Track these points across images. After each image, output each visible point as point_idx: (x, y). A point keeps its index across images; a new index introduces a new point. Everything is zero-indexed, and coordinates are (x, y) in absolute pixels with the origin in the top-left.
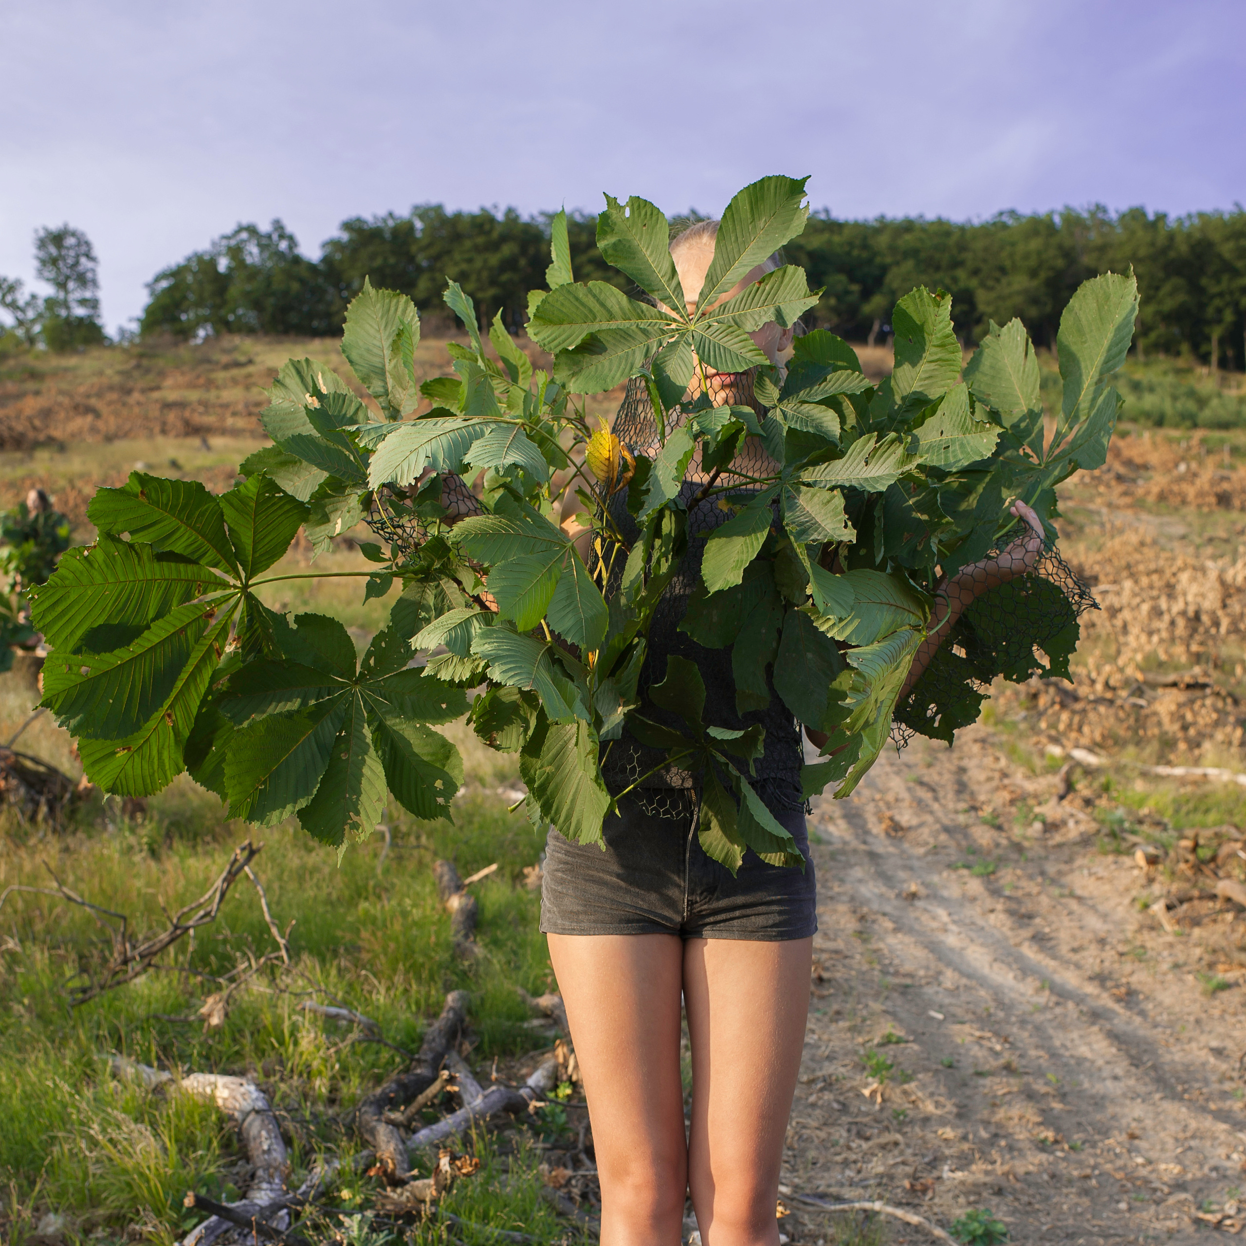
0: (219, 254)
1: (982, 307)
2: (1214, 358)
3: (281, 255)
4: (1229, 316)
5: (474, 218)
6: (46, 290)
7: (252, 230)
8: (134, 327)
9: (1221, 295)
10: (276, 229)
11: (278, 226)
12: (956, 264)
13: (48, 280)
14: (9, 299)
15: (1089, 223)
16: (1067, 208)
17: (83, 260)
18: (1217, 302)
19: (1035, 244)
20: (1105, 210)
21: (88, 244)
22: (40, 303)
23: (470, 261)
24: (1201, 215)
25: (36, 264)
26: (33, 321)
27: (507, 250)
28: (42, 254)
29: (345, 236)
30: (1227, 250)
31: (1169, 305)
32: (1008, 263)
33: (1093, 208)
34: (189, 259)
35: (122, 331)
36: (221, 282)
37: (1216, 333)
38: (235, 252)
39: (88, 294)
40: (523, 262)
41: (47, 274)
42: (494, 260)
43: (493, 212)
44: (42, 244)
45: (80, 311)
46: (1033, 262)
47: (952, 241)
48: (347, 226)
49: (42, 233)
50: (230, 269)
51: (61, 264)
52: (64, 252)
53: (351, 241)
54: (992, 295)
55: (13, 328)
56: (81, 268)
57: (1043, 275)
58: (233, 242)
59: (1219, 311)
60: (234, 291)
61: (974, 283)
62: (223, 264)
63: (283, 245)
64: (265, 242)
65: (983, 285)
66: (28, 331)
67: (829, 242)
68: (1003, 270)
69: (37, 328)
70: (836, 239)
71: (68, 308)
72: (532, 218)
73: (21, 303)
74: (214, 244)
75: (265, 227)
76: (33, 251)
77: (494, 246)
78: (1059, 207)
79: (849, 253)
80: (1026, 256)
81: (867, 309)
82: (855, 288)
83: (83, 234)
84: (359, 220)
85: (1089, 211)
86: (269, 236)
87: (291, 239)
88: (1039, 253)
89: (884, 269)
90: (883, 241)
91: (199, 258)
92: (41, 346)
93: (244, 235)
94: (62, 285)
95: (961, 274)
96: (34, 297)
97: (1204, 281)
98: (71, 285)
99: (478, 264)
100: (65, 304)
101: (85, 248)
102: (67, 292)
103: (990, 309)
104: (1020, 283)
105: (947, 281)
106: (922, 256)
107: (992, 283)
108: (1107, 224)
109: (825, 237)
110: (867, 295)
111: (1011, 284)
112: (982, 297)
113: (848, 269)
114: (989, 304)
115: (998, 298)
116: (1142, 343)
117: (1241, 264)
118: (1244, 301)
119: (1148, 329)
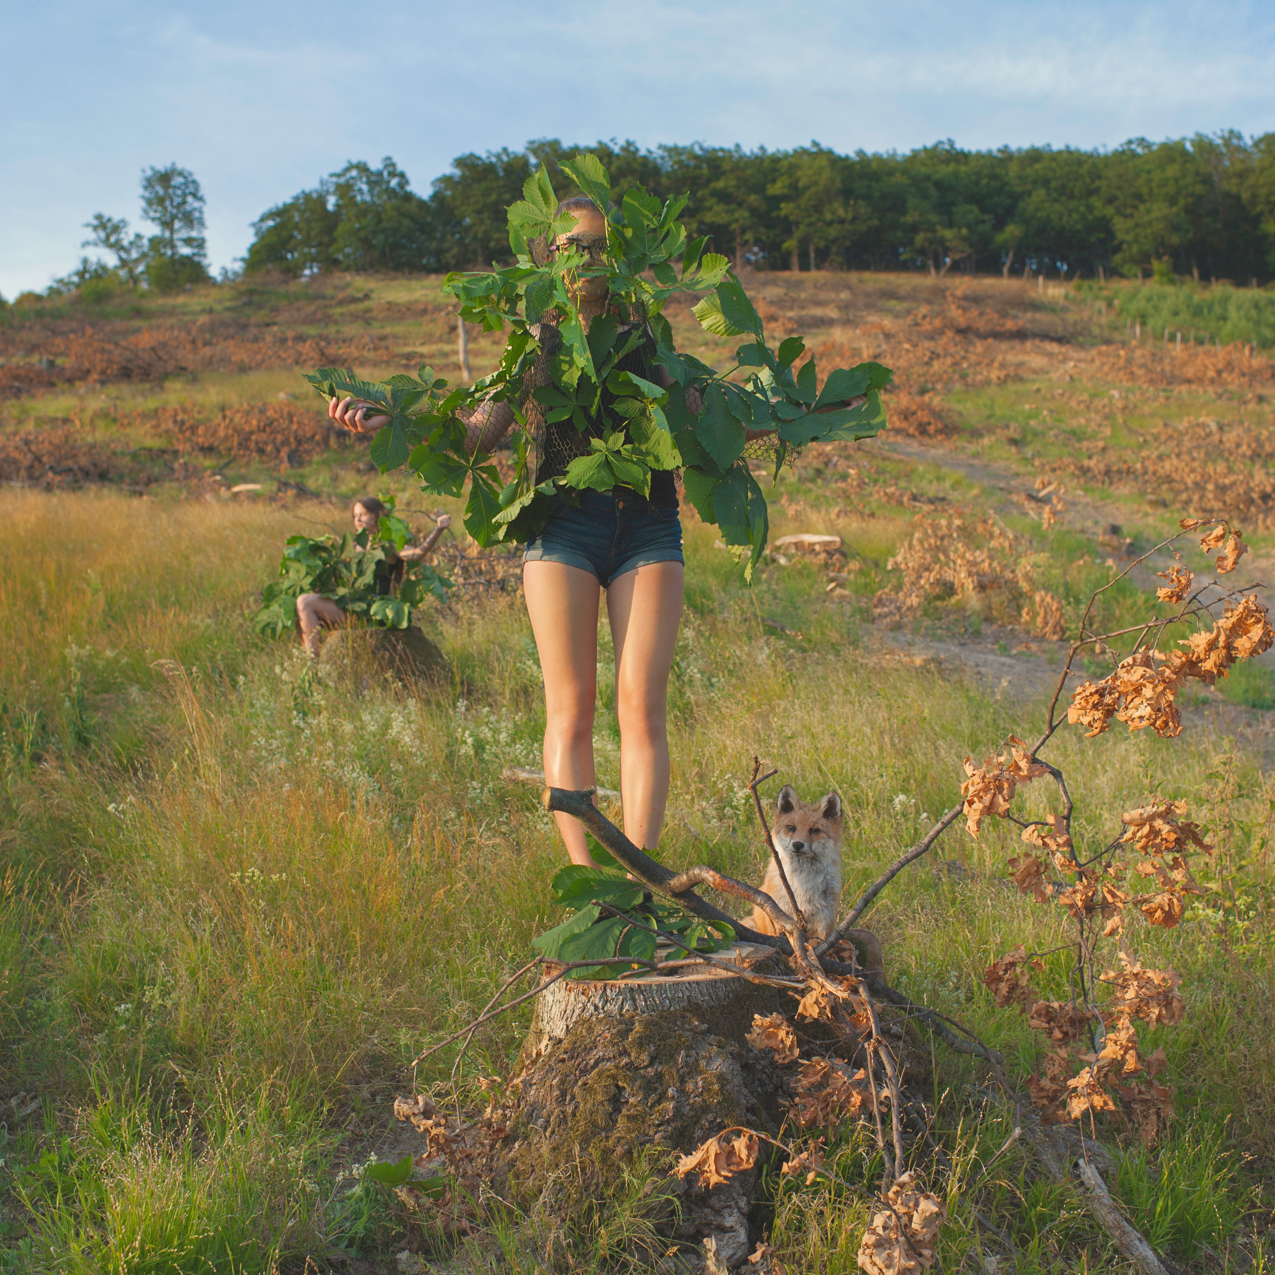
0: (328, 192)
1: (1120, 236)
3: (391, 192)
6: (151, 230)
7: (362, 168)
8: (238, 266)
10: (386, 167)
11: (389, 163)
12: (1092, 192)
13: (153, 219)
14: (113, 239)
15: (1224, 150)
16: (1198, 134)
17: (190, 199)
19: (1172, 171)
20: (1239, 137)
21: (194, 182)
22: (145, 242)
25: (142, 204)
26: (137, 261)
28: (147, 194)
29: (457, 172)
32: (1144, 191)
33: (1226, 134)
34: (297, 198)
35: (225, 271)
36: (330, 221)
38: (345, 190)
39: (194, 234)
41: (152, 214)
43: (611, 145)
44: (149, 184)
45: (185, 251)
46: (1171, 189)
47: (1084, 170)
48: (460, 162)
49: (149, 173)
50: (337, 206)
51: (168, 203)
52: (171, 191)
53: (463, 177)
54: (1130, 223)
55: (116, 267)
56: (188, 207)
57: (1182, 202)
58: (342, 180)
60: (341, 229)
61: (1109, 211)
62: (331, 202)
63: (394, 182)
64: (375, 180)
65: (1119, 212)
66: (131, 271)
67: (955, 174)
68: (1139, 197)
69: (141, 268)
70: (963, 169)
71: (173, 247)
72: (649, 152)
73: (125, 243)
74: (322, 182)
75: (375, 165)
76: (141, 191)
78: (1191, 135)
79: (977, 183)
80: (1163, 184)
81: (1000, 238)
82: (988, 217)
83: (191, 174)
84: (472, 155)
85: (1223, 138)
86: (380, 174)
87: (402, 175)
88: (1176, 180)
89: (1016, 198)
90: (1013, 169)
91: (307, 196)
92: (144, 286)
93: (354, 173)
94: (167, 224)
95: (1097, 202)
96: (138, 236)
98: (177, 224)
100: (171, 244)
101: (192, 188)
102: (172, 231)
103: (1129, 238)
104: (1159, 210)
105: (1082, 209)
106: (1053, 184)
107: (1129, 211)
108: (1242, 150)
109: (951, 168)
110: (999, 225)
111: (1148, 212)
112: (1120, 225)
113: (978, 200)
114: (1127, 232)
115: (1137, 225)
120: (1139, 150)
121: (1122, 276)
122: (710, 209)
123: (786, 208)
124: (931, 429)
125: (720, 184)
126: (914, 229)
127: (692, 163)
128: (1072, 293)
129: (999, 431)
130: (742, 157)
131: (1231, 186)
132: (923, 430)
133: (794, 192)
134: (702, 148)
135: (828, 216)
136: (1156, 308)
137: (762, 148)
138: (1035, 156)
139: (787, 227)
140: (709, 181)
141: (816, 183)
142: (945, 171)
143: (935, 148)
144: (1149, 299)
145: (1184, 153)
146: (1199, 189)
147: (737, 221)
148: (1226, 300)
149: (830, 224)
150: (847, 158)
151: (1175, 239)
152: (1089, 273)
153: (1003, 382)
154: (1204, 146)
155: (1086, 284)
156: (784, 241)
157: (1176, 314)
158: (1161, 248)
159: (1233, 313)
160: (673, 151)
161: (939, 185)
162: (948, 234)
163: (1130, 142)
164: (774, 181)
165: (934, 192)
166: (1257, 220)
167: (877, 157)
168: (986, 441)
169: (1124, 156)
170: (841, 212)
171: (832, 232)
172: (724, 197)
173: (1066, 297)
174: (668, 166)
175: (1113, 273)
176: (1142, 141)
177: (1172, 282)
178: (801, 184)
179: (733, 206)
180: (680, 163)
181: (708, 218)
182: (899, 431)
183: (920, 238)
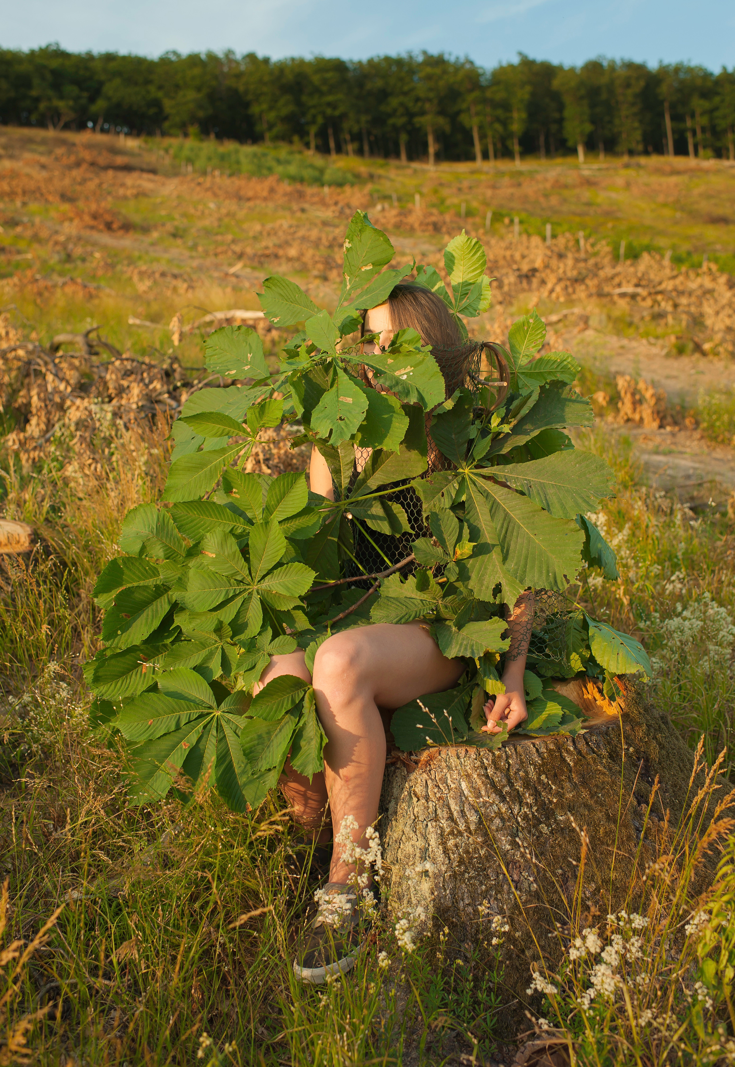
1: (167, 110)
2: (313, 145)
4: (320, 120)
9: (314, 107)
12: (148, 82)
15: (224, 61)
16: (209, 50)
18: (313, 111)
19: (197, 71)
20: (233, 53)
24: (293, 59)
30: (316, 79)
31: (285, 111)
32: (181, 82)
33: (226, 51)
37: (313, 130)
46: (198, 82)
47: (142, 68)
54: (174, 102)
57: (205, 91)
59: (314, 116)
65: (167, 95)
67: (62, 65)
68: (179, 87)
79: (77, 72)
80: (193, 78)
81: (94, 108)
82: (85, 94)
85: (224, 53)
88: (201, 77)
89: (101, 84)
90: (97, 65)
95: (152, 88)
97: (304, 98)
103: (173, 111)
104: (191, 95)
105: (143, 92)
106: (125, 76)
107: (173, 95)
108: (236, 62)
109: (59, 61)
110: (92, 100)
111: (184, 96)
112: (168, 104)
113: (79, 82)
114: (172, 108)
115: (178, 104)
116: (268, 135)
117: (325, 88)
118: (329, 111)
119: (271, 126)
120: (173, 58)
121: (171, 135)
124: (115, 226)
126: (37, 100)
128: (143, 145)
129: (160, 229)
131: (232, 83)
132: (109, 226)
136: (197, 155)
138: (110, 58)
142: (54, 64)
143: (48, 47)
144: (192, 150)
145: (202, 61)
146: (214, 83)
148: (237, 152)
151: (201, 114)
152: (150, 133)
153: (136, 196)
154: (212, 57)
155: (150, 140)
157: (210, 159)
158: (194, 119)
159: (243, 160)
161: (54, 72)
162: (61, 104)
163: (167, 53)
165: (49, 76)
166: (247, 105)
167: (8, 52)
168: (155, 235)
169: (164, 61)
173: (140, 147)
175: (164, 134)
176: (175, 53)
177: (202, 140)
182: (92, 228)
183: (42, 106)
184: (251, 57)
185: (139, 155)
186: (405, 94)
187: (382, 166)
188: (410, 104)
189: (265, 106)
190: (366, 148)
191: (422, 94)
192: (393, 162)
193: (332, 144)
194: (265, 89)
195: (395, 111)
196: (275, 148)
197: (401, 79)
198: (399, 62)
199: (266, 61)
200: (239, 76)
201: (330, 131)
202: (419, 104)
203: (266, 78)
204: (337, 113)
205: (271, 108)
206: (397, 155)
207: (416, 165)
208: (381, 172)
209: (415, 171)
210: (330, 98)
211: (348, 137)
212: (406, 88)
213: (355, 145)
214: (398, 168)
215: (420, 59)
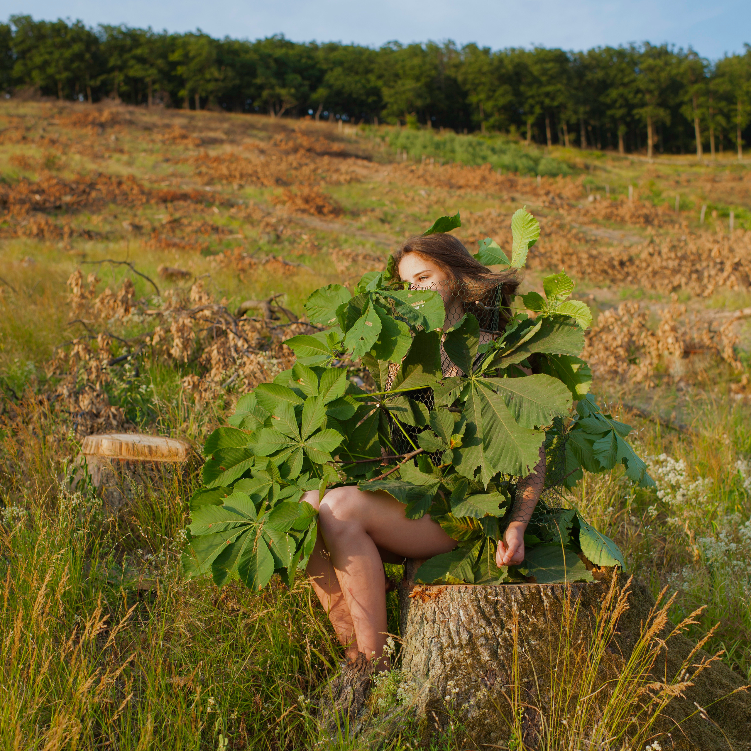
1: (386, 99)
2: (529, 135)
4: (538, 110)
5: (53, 25)
9: (532, 97)
12: (368, 71)
15: (444, 51)
16: (429, 41)
18: (531, 101)
19: (416, 61)
20: (454, 44)
23: (51, 53)
24: (513, 50)
27: (77, 48)
30: (536, 70)
31: (502, 102)
32: (401, 72)
33: (446, 42)
37: (530, 120)
40: (87, 56)
42: (67, 54)
46: (417, 72)
47: (364, 57)
54: (392, 91)
57: (423, 80)
59: (532, 107)
65: (386, 84)
67: (287, 54)
68: (398, 76)
72: (91, 28)
77: (66, 45)
79: (299, 61)
80: (412, 68)
81: (315, 96)
82: (306, 83)
85: (444, 44)
88: (420, 67)
89: (323, 72)
90: (320, 54)
95: (372, 77)
97: (522, 88)
99: (56, 55)
103: (391, 100)
104: (410, 84)
105: (363, 81)
106: (346, 65)
107: (392, 84)
108: (456, 52)
109: (283, 51)
110: (313, 88)
111: (403, 85)
112: (386, 92)
113: (300, 71)
114: (391, 96)
115: (396, 93)
116: (484, 125)
117: (544, 79)
118: (547, 101)
119: (488, 116)
120: (395, 48)
121: (388, 124)
122: (132, 67)
123: (180, 70)
124: (326, 210)
125: (138, 51)
126: (261, 87)
127: (121, 37)
128: (360, 133)
129: (369, 214)
130: (153, 35)
131: (451, 72)
132: (320, 210)
133: (186, 59)
134: (126, 27)
135: (208, 76)
136: (412, 143)
137: (165, 31)
138: (332, 48)
139: (181, 82)
140: (130, 50)
141: (200, 54)
142: (279, 53)
143: (273, 38)
144: (408, 138)
145: (422, 51)
146: (433, 73)
147: (149, 76)
148: (452, 140)
149: (209, 81)
150: (218, 41)
151: (419, 103)
152: (368, 121)
153: (349, 182)
154: (433, 48)
155: (367, 127)
156: (179, 91)
157: (425, 147)
158: (411, 108)
159: (458, 148)
160: (108, 28)
161: (277, 61)
162: (283, 92)
163: (389, 43)
164: (173, 51)
165: (273, 64)
166: (466, 94)
167: (236, 42)
168: (364, 219)
169: (386, 51)
170: (216, 74)
171: (211, 86)
172: (141, 60)
173: (357, 135)
174: (104, 38)
175: (381, 122)
176: (396, 43)
177: (418, 129)
178: (191, 54)
179: (147, 66)
180: (112, 36)
181: (131, 73)
182: (304, 211)
183: (265, 93)
184: (472, 48)
185: (356, 142)
186: (625, 85)
187: (598, 157)
188: (631, 96)
189: (482, 96)
190: (583, 139)
191: (642, 87)
192: (611, 154)
193: (549, 135)
194: (484, 79)
195: (615, 102)
196: (491, 137)
197: (622, 71)
198: (621, 54)
199: (487, 51)
200: (458, 66)
201: (547, 122)
202: (640, 96)
203: (485, 69)
204: (556, 104)
205: (489, 98)
206: (615, 147)
207: (634, 157)
208: (597, 163)
209: (632, 163)
210: (550, 88)
211: (565, 128)
212: (626, 80)
213: (573, 136)
214: (614, 160)
215: (643, 50)
